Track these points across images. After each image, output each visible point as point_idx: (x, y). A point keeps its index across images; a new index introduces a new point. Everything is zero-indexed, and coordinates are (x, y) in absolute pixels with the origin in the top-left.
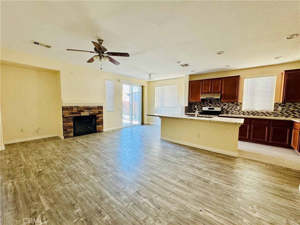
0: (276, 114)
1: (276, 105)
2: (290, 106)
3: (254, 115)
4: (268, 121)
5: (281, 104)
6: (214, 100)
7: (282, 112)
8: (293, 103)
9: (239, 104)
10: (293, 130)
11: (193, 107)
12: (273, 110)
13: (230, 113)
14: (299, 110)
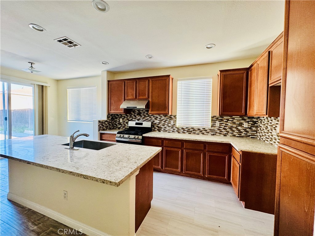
0: (214, 131)
1: (214, 119)
2: (228, 120)
3: (190, 134)
4: (203, 145)
5: (219, 118)
6: (142, 111)
7: (220, 128)
8: (231, 116)
9: (172, 117)
10: (232, 159)
11: (118, 120)
12: (211, 126)
13: (162, 130)
14: (237, 126)
